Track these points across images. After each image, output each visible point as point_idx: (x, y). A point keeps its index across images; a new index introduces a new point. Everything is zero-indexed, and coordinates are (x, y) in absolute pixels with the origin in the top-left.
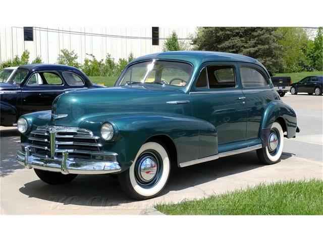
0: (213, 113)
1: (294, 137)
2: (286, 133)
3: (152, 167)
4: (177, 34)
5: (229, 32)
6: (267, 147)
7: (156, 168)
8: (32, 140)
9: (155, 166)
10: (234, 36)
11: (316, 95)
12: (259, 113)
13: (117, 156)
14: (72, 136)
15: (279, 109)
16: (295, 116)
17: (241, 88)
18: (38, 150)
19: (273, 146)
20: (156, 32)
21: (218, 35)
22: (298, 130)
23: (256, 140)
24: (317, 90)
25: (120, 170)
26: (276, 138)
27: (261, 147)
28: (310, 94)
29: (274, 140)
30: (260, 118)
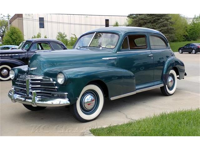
0: (134, 65)
1: (184, 78)
2: (178, 76)
3: (92, 100)
4: (118, 23)
5: (145, 21)
6: (167, 86)
7: (94, 101)
8: (18, 84)
9: (94, 100)
10: (148, 23)
11: (193, 53)
12: (162, 64)
13: (67, 94)
14: (39, 82)
15: (174, 62)
16: (184, 66)
17: (150, 49)
18: (21, 90)
19: (171, 84)
20: (108, 22)
21: (140, 22)
22: (186, 74)
23: (160, 81)
24: (194, 51)
25: (69, 104)
26: (172, 79)
27: (163, 86)
28: (190, 53)
29: (171, 81)
30: (162, 67)
